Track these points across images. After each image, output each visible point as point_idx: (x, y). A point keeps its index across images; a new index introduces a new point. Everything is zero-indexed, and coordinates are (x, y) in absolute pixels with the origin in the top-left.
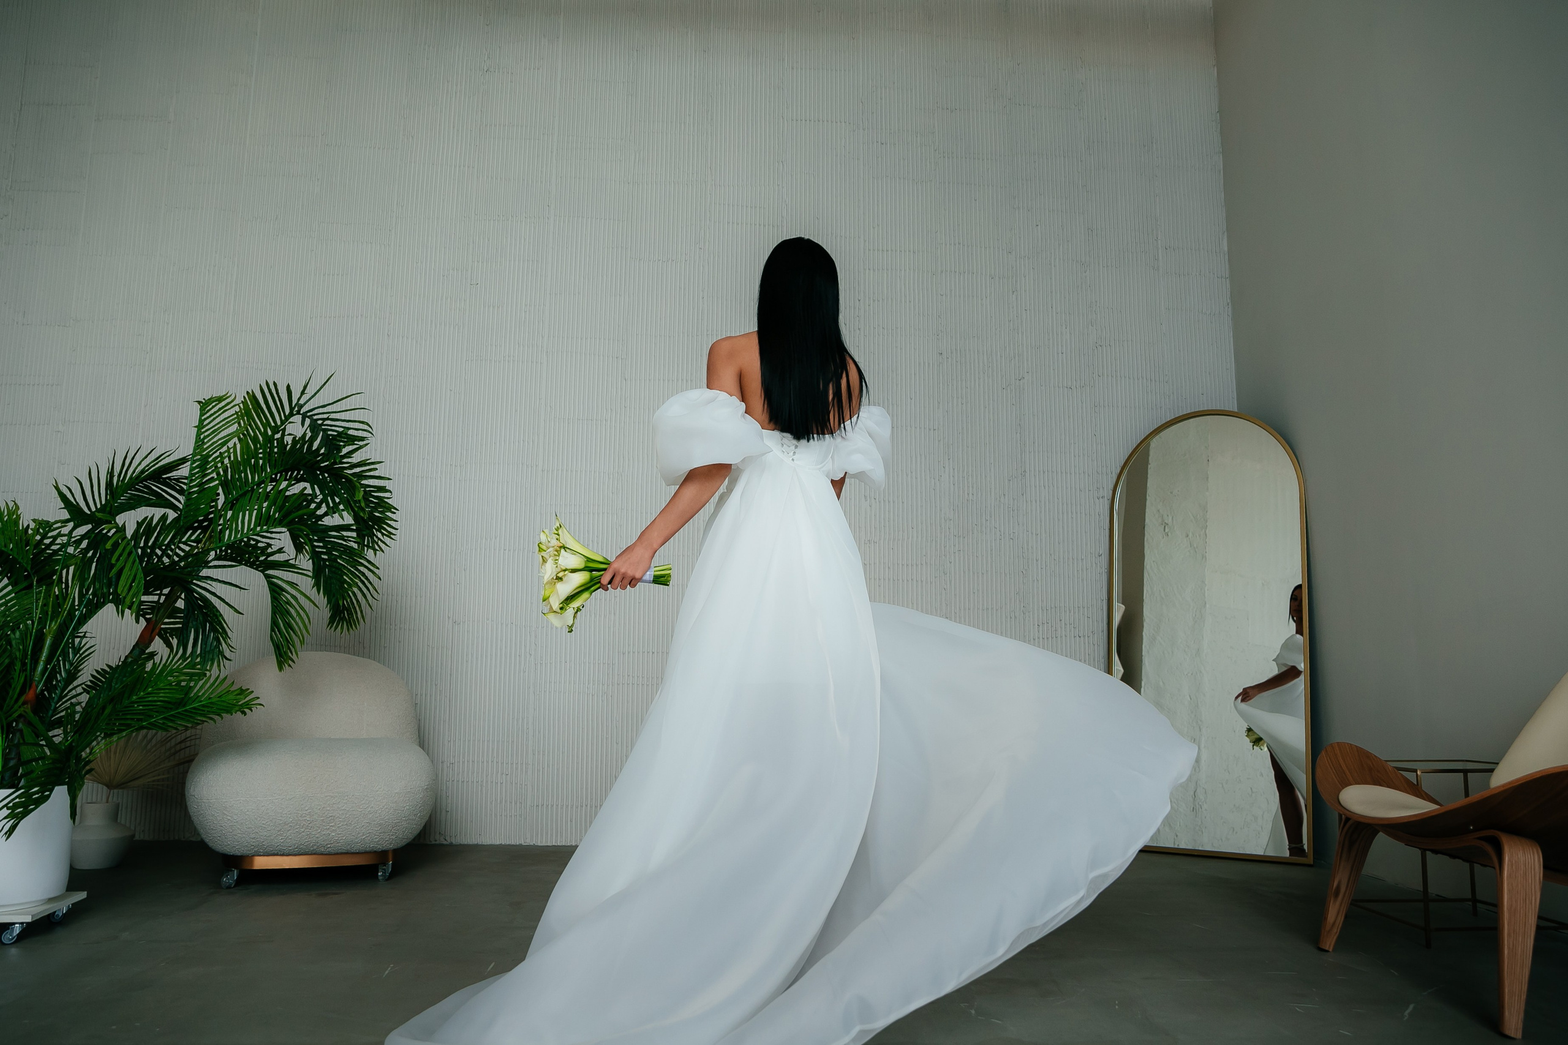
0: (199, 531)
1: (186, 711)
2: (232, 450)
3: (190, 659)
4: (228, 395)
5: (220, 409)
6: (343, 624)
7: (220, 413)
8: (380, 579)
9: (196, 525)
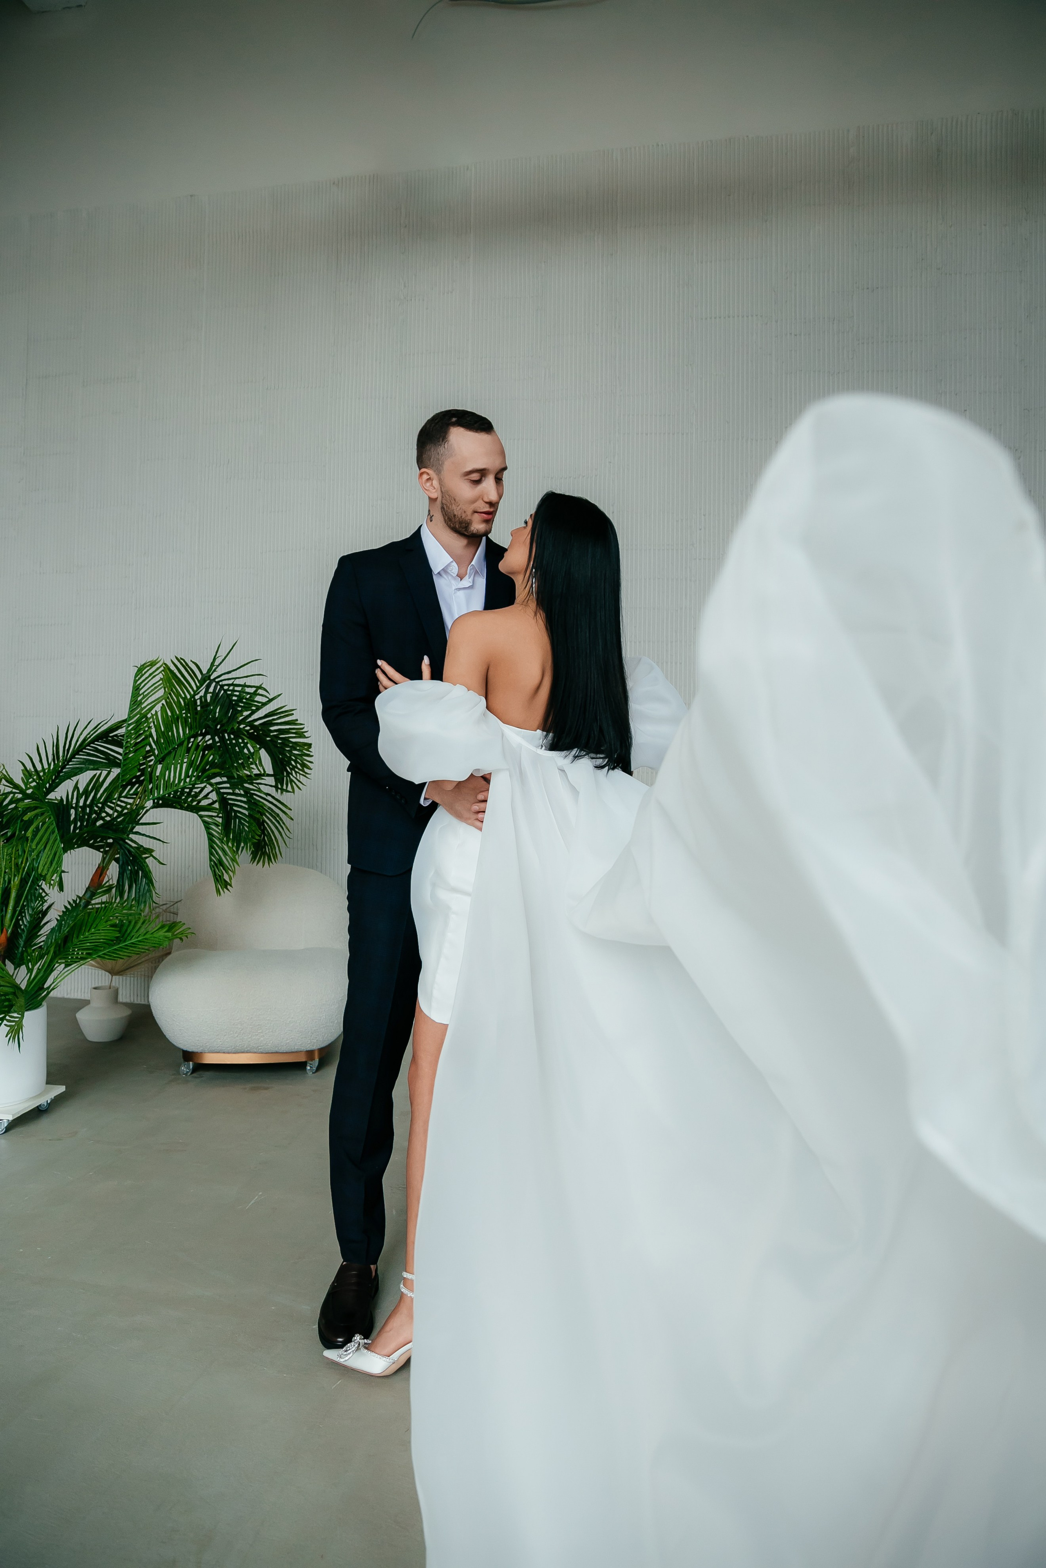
0: (137, 785)
1: (126, 945)
2: (155, 717)
3: (126, 903)
4: (159, 660)
5: (150, 675)
6: (264, 858)
7: (150, 678)
8: (292, 819)
9: (134, 780)
